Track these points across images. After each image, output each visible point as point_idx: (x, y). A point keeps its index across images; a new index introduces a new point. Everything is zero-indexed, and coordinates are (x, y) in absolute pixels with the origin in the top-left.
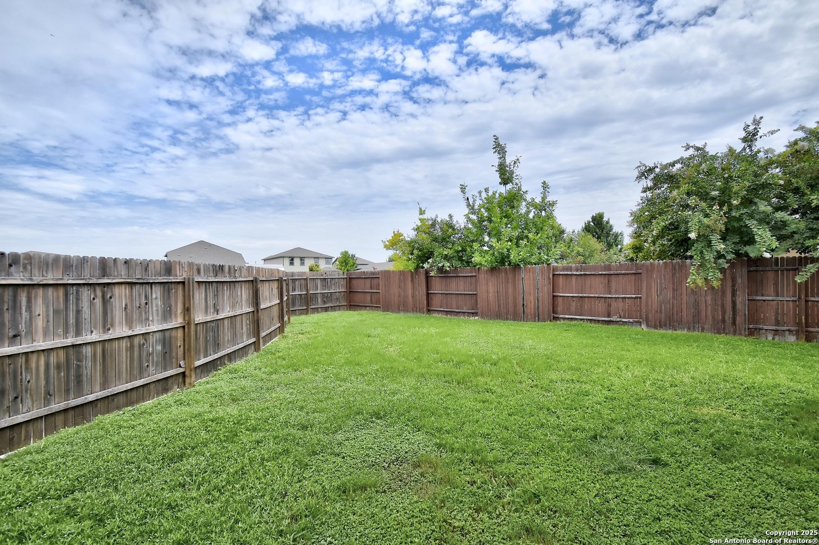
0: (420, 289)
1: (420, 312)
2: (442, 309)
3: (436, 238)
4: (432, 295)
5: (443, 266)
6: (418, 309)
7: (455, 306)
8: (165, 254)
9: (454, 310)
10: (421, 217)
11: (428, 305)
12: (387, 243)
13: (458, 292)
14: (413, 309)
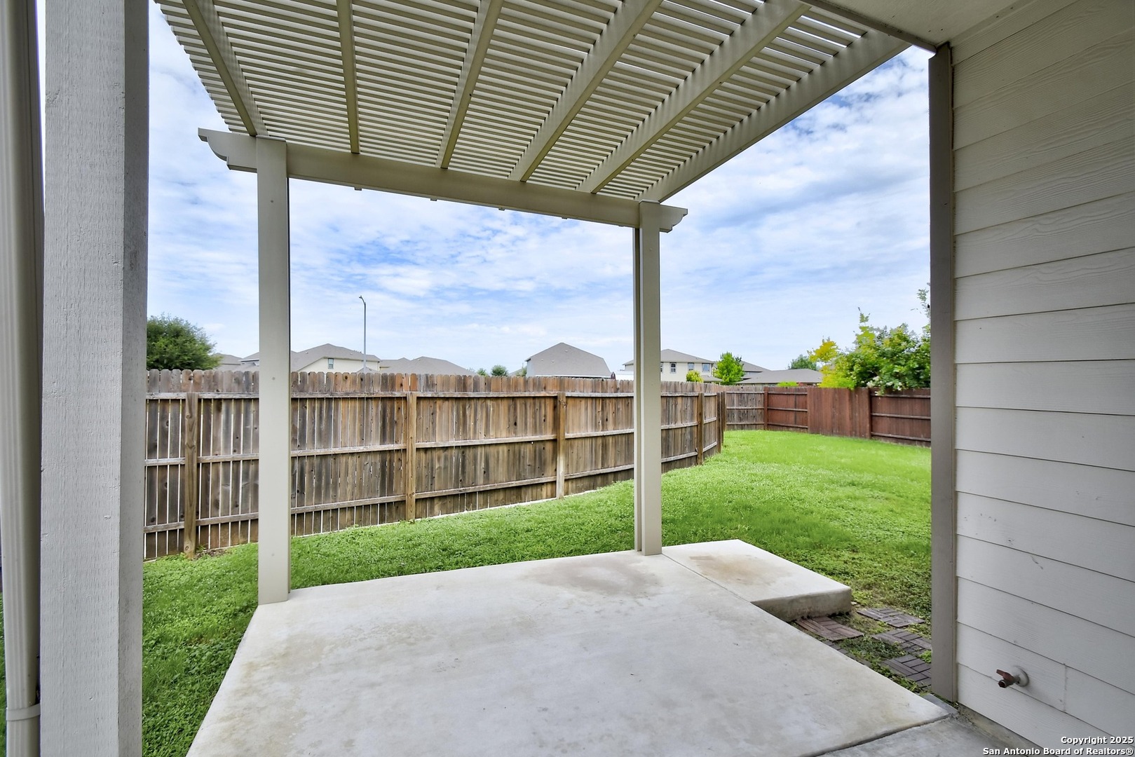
0: (861, 410)
1: (860, 436)
2: (890, 435)
3: (884, 353)
4: (877, 418)
5: (893, 385)
6: (858, 434)
7: (908, 433)
8: (527, 358)
9: (907, 437)
10: (863, 324)
11: (871, 429)
12: (814, 354)
13: (912, 417)
14: (850, 432)
